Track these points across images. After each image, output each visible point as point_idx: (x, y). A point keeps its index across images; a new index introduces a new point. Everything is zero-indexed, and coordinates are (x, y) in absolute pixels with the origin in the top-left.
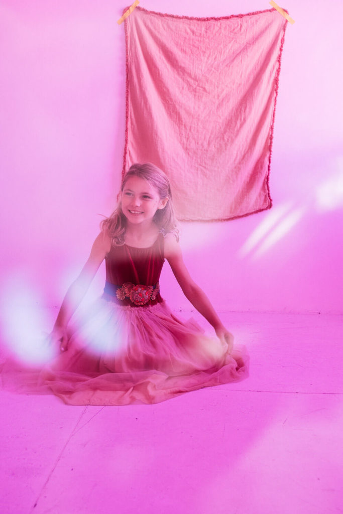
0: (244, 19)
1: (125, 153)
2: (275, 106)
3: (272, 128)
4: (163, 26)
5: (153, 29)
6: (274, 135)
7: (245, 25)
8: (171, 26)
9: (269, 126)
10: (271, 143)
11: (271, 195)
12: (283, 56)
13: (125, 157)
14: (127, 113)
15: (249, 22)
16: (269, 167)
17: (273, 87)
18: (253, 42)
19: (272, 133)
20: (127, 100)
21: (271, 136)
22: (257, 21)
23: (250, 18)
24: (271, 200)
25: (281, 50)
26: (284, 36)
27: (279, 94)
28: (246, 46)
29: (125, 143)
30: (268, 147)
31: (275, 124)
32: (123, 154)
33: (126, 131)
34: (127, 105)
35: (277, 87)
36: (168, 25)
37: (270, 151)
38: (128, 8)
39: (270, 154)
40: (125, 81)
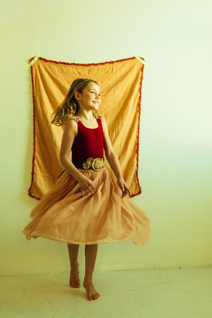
0: (114, 64)
1: (34, 159)
2: (139, 122)
3: (138, 137)
4: (58, 70)
5: (51, 72)
6: (139, 142)
7: (115, 68)
8: (64, 70)
9: (136, 136)
10: (138, 147)
11: (140, 184)
12: (142, 88)
13: (33, 162)
14: (34, 130)
15: (118, 66)
16: (137, 164)
17: (137, 109)
18: (122, 80)
19: (138, 141)
20: (34, 121)
21: (138, 142)
22: (123, 65)
23: (119, 64)
24: (140, 188)
25: (141, 84)
26: (142, 75)
27: (141, 114)
28: (116, 82)
29: (33, 151)
30: (136, 150)
31: (139, 134)
32: (31, 160)
33: (34, 143)
34: (34, 125)
35: (140, 109)
36: (62, 70)
37: (138, 153)
38: (33, 58)
39: (138, 155)
40: (33, 108)
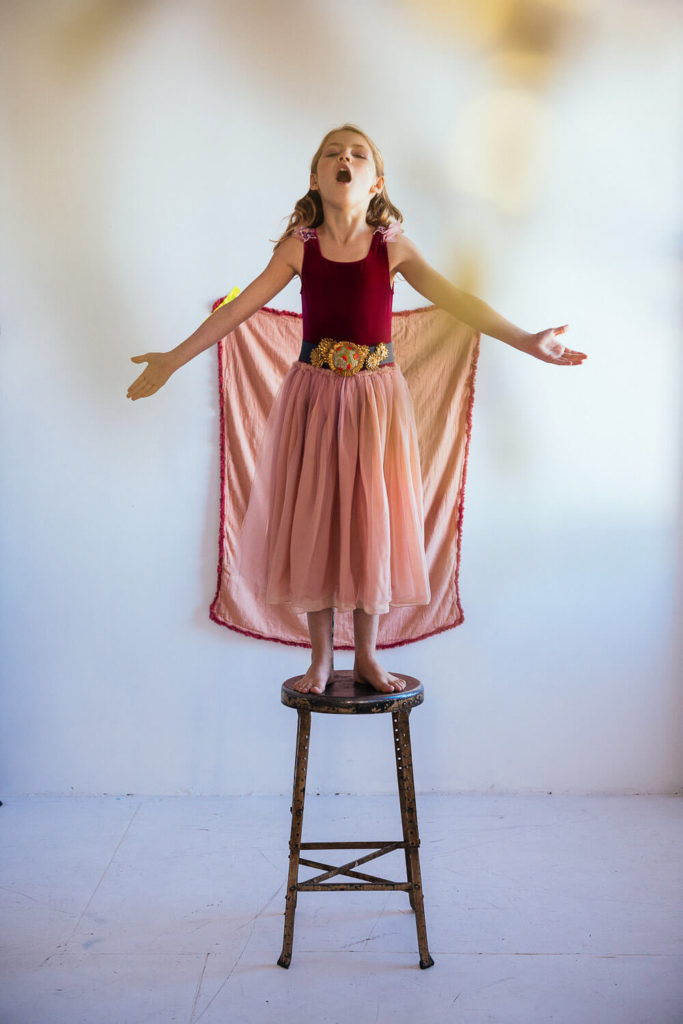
0: (412, 318)
1: (222, 537)
2: (466, 457)
3: (461, 493)
4: (279, 330)
5: (263, 335)
6: (464, 505)
7: (413, 328)
8: (293, 331)
9: (457, 490)
10: (461, 517)
11: (462, 602)
12: (476, 377)
13: (221, 544)
14: (222, 471)
15: (420, 322)
16: (458, 556)
18: (427, 357)
19: (462, 502)
20: (222, 450)
21: (461, 505)
22: (432, 321)
23: (422, 317)
24: (461, 611)
25: (473, 367)
26: (478, 344)
27: (472, 438)
28: (416, 362)
29: (219, 520)
30: (457, 524)
31: (465, 486)
32: (217, 540)
33: (222, 500)
34: (222, 458)
35: (470, 427)
36: (287, 328)
37: (460, 531)
38: (222, 300)
39: (460, 536)
40: (219, 418)
